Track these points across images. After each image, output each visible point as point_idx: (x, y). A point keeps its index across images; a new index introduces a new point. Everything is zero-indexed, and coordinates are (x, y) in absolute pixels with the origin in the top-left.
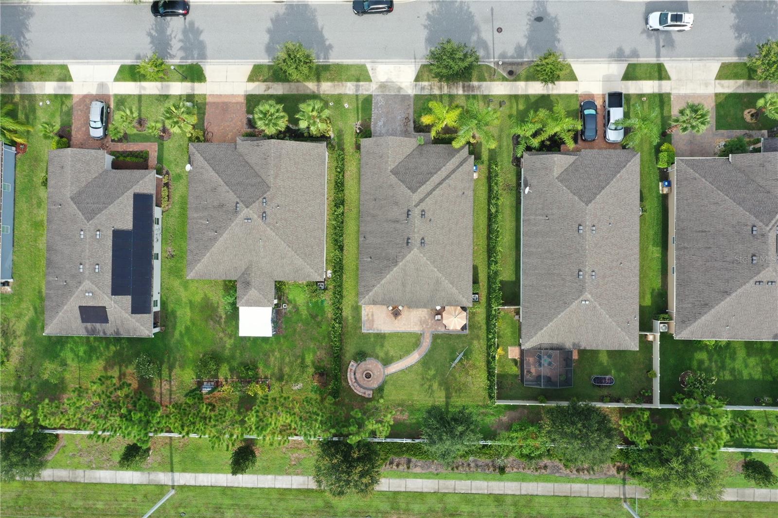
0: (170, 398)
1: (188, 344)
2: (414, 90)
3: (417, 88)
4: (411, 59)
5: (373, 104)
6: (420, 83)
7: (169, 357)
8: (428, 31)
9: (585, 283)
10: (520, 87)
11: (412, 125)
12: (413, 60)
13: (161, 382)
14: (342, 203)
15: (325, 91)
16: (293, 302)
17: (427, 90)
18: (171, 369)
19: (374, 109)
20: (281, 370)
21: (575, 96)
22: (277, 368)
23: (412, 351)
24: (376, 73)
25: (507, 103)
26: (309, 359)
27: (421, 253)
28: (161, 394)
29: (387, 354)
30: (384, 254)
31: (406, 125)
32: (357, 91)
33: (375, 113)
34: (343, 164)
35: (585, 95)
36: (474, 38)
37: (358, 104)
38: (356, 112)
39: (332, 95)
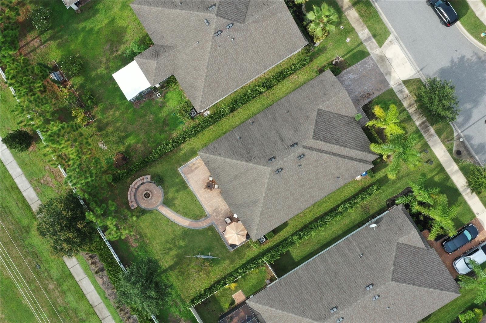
0: (29, 53)
1: (80, 39)
2: (395, 86)
3: (399, 87)
4: (418, 66)
5: (363, 61)
6: (404, 87)
7: (60, 31)
8: (450, 65)
9: (330, 317)
10: (452, 167)
11: (366, 102)
12: (419, 69)
13: (36, 38)
14: (269, 87)
15: (348, 15)
16: (166, 99)
17: (402, 96)
18: (52, 38)
19: (360, 64)
20: (107, 124)
21: (473, 215)
22: (106, 120)
23: (188, 217)
24: (389, 46)
25: (432, 166)
26: (130, 141)
27: (270, 175)
28: (28, 43)
29: (174, 199)
30: (249, 146)
31: (363, 97)
32: (365, 40)
33: (357, 66)
34: (300, 68)
35: (479, 223)
36: (468, 106)
37: (355, 48)
38: (348, 51)
39: (349, 23)
